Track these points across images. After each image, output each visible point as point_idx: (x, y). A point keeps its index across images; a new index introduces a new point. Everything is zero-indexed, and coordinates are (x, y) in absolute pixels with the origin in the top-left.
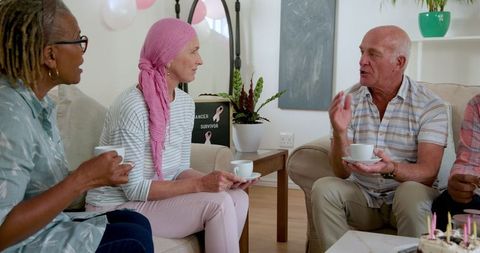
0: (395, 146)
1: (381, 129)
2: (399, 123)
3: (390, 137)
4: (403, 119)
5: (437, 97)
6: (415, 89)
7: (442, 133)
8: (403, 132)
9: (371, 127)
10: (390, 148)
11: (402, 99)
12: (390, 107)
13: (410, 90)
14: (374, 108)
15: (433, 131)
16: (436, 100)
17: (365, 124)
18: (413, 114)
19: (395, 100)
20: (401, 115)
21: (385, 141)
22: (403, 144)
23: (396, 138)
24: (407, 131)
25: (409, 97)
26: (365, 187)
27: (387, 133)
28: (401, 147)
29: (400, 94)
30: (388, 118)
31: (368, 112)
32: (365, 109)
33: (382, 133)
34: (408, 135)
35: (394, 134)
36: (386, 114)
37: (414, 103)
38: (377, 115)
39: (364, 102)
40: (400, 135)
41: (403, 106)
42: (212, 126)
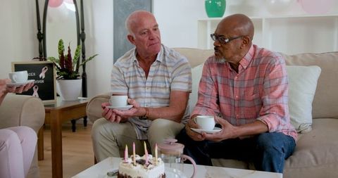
0: (157, 96)
1: (147, 84)
2: (158, 79)
3: (154, 90)
4: (161, 76)
5: (183, 57)
6: (168, 53)
7: (186, 83)
8: (162, 85)
9: (140, 84)
10: (155, 98)
11: (159, 62)
12: (152, 69)
13: (164, 55)
14: (141, 70)
15: (180, 82)
16: (183, 60)
17: (136, 82)
18: (167, 72)
19: (155, 63)
20: (159, 73)
21: (151, 93)
22: (162, 94)
23: (158, 90)
24: (164, 85)
25: (164, 60)
26: (136, 125)
27: (152, 87)
28: (162, 96)
30: (151, 77)
31: (137, 73)
32: (135, 71)
33: (148, 87)
34: (165, 87)
35: (156, 87)
36: (149, 74)
37: (167, 64)
38: (144, 75)
39: (133, 66)
40: (160, 88)
41: (161, 66)
42: (39, 82)
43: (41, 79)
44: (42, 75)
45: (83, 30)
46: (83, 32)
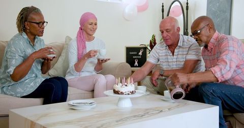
1: (174, 60)
2: (180, 56)
3: (178, 63)
12: (176, 50)
14: (170, 52)
19: (177, 47)
20: (180, 53)
21: (176, 65)
27: (176, 61)
29: (179, 45)
32: (166, 52)
35: (179, 61)
36: (175, 54)
38: (171, 54)
39: (165, 49)
41: (181, 49)
42: (138, 57)
43: (139, 56)
44: (140, 53)
45: (187, 30)
46: (187, 31)
